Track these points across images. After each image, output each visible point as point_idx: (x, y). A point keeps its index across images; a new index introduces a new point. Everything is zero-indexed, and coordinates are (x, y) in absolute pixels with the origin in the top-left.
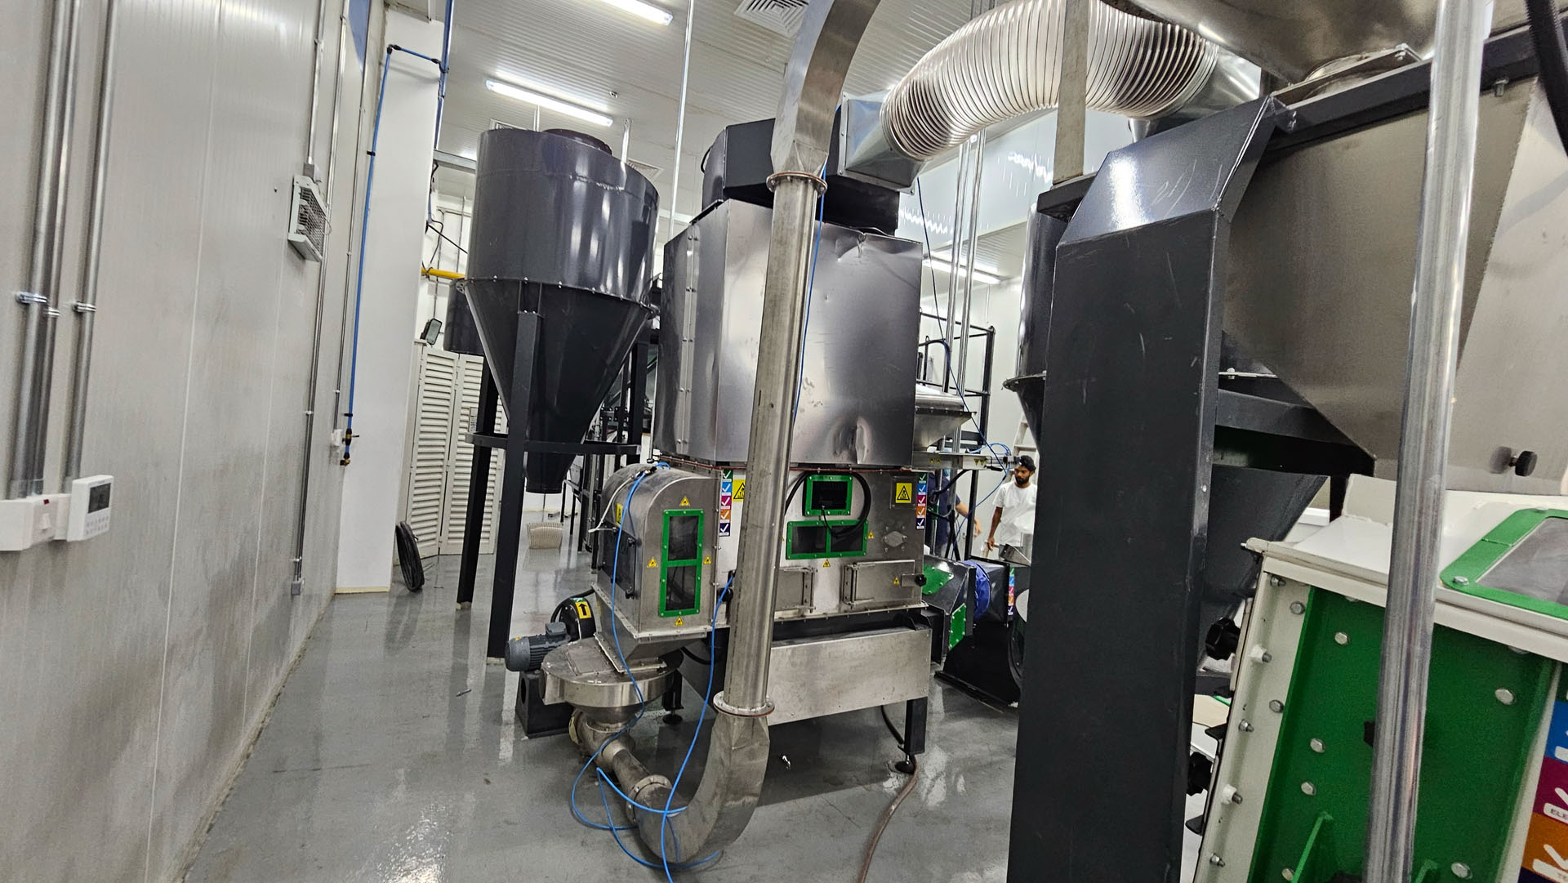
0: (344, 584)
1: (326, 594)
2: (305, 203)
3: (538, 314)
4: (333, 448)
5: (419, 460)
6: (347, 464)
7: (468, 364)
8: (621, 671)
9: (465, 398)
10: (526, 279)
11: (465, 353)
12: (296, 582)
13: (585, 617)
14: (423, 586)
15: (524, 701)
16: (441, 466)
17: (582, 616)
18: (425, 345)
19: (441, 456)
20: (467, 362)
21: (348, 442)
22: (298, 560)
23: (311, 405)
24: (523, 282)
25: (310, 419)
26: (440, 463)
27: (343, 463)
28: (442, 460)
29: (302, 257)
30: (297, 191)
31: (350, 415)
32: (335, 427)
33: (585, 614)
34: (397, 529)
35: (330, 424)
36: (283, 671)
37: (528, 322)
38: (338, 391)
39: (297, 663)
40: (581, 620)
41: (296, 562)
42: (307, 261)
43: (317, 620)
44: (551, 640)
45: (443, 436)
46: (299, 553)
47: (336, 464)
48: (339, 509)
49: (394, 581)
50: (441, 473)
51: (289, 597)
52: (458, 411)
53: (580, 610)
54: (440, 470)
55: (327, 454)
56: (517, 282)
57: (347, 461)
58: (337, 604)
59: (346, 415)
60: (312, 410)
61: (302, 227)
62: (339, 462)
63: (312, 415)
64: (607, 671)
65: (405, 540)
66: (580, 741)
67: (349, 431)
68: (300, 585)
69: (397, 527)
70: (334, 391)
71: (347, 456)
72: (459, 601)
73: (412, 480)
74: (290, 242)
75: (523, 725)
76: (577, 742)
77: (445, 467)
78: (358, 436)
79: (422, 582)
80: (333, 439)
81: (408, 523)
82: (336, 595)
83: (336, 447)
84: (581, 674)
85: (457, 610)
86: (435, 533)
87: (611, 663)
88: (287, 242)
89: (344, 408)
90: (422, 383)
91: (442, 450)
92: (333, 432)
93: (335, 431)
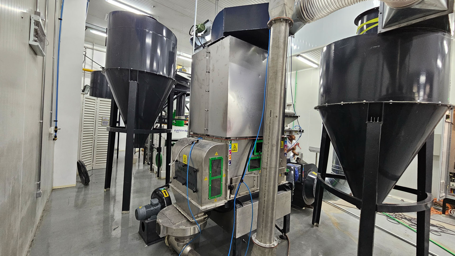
0: (56, 185)
1: (49, 190)
2: (37, 28)
3: (137, 82)
4: (50, 134)
5: (84, 136)
6: (56, 140)
7: (101, 101)
8: (192, 221)
9: (100, 113)
10: (132, 69)
11: (99, 97)
12: (38, 192)
13: (167, 196)
14: (89, 183)
15: (144, 230)
16: (92, 138)
17: (165, 196)
18: (84, 94)
19: (92, 134)
20: (100, 100)
21: (56, 131)
22: (39, 183)
23: (42, 118)
24: (131, 70)
25: (41, 124)
26: (92, 137)
27: (54, 139)
28: (92, 136)
29: (36, 54)
30: (33, 22)
31: (56, 121)
32: (51, 126)
33: (166, 195)
34: (78, 163)
35: (49, 125)
36: (34, 229)
37: (133, 85)
38: (51, 112)
39: (40, 223)
40: (166, 198)
41: (38, 184)
42: (38, 56)
43: (47, 202)
44: (153, 206)
45: (92, 127)
46: (39, 179)
47: (52, 140)
48: (53, 157)
49: (77, 182)
50: (92, 140)
51: (36, 198)
52: (98, 118)
53: (164, 193)
54: (92, 139)
55: (48, 136)
56: (128, 70)
57: (56, 139)
58: (53, 193)
59: (54, 121)
60: (42, 120)
61: (36, 39)
62: (53, 140)
63: (42, 122)
64: (185, 221)
65: (81, 166)
66: (169, 245)
67: (56, 127)
68: (40, 193)
69: (78, 162)
70: (50, 112)
71: (56, 137)
72: (105, 188)
73: (81, 144)
74: (30, 45)
75: (144, 240)
76: (168, 245)
77: (93, 138)
78: (60, 129)
79: (89, 181)
80: (50, 131)
81: (81, 160)
82: (53, 190)
83: (51, 134)
84: (175, 224)
85: (105, 191)
86: (91, 162)
87: (185, 217)
88: (29, 44)
89: (54, 119)
90: (84, 108)
91: (92, 132)
92: (50, 128)
93: (51, 128)
